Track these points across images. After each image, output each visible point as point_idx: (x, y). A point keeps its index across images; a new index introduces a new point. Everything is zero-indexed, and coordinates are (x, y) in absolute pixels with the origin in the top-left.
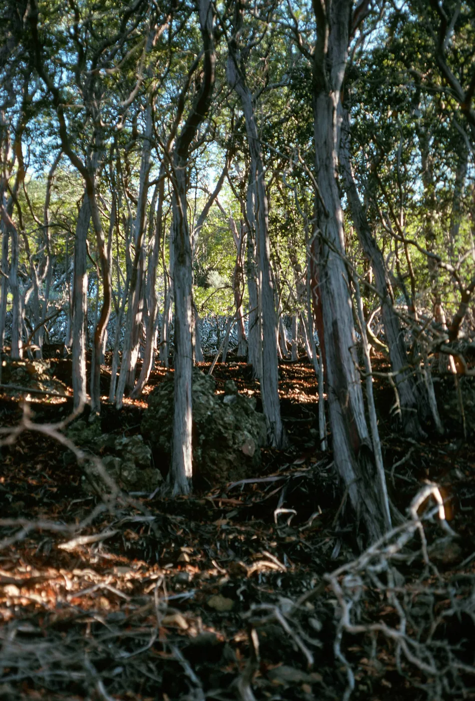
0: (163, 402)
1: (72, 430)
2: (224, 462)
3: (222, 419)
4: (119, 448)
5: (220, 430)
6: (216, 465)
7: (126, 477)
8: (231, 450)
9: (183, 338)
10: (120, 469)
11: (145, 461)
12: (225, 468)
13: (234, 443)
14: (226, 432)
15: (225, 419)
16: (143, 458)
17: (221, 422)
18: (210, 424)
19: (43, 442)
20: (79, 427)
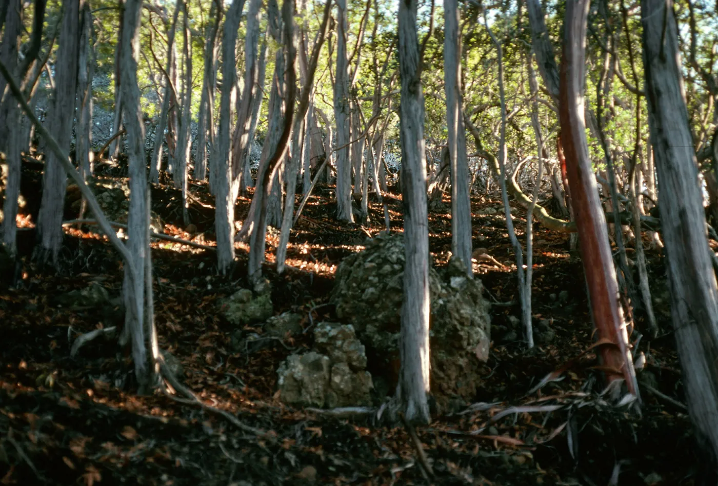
0: (371, 278)
1: (234, 301)
2: (453, 368)
3: (458, 311)
4: (322, 340)
5: (455, 326)
6: (443, 371)
7: (338, 385)
8: (463, 353)
9: (417, 198)
10: (330, 372)
11: (361, 362)
12: (453, 376)
13: (469, 344)
14: (462, 330)
15: (462, 311)
16: (358, 358)
17: (457, 315)
18: (442, 317)
19: (197, 315)
20: (245, 299)
